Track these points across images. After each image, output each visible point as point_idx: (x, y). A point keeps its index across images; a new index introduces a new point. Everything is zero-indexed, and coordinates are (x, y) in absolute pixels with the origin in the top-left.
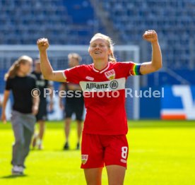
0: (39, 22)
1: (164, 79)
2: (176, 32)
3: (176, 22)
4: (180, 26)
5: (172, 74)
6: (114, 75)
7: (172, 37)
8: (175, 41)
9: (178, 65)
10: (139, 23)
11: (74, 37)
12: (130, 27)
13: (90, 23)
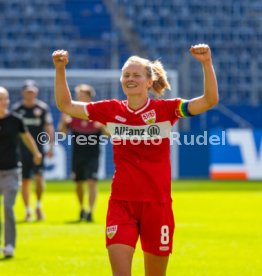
0: (31, 36)
1: (215, 119)
2: (231, 51)
3: (232, 36)
4: (237, 42)
5: (226, 112)
6: (154, 117)
7: (226, 57)
8: (230, 64)
9: (235, 99)
10: (178, 36)
11: (81, 58)
12: (163, 42)
13: (106, 36)
